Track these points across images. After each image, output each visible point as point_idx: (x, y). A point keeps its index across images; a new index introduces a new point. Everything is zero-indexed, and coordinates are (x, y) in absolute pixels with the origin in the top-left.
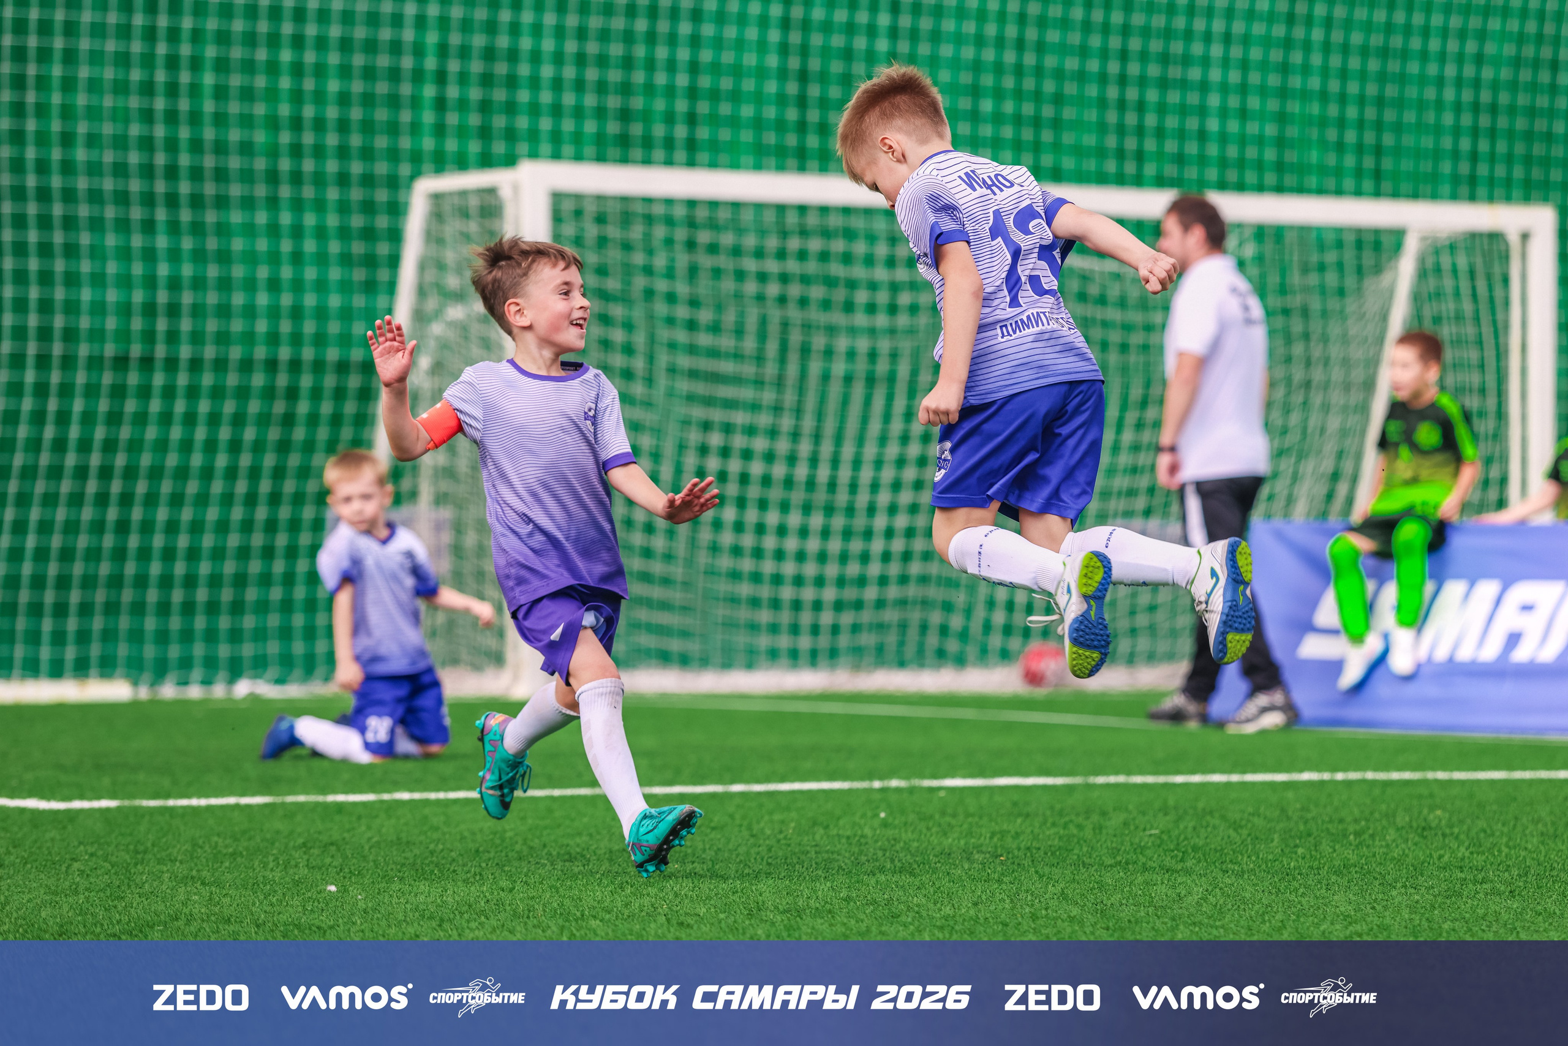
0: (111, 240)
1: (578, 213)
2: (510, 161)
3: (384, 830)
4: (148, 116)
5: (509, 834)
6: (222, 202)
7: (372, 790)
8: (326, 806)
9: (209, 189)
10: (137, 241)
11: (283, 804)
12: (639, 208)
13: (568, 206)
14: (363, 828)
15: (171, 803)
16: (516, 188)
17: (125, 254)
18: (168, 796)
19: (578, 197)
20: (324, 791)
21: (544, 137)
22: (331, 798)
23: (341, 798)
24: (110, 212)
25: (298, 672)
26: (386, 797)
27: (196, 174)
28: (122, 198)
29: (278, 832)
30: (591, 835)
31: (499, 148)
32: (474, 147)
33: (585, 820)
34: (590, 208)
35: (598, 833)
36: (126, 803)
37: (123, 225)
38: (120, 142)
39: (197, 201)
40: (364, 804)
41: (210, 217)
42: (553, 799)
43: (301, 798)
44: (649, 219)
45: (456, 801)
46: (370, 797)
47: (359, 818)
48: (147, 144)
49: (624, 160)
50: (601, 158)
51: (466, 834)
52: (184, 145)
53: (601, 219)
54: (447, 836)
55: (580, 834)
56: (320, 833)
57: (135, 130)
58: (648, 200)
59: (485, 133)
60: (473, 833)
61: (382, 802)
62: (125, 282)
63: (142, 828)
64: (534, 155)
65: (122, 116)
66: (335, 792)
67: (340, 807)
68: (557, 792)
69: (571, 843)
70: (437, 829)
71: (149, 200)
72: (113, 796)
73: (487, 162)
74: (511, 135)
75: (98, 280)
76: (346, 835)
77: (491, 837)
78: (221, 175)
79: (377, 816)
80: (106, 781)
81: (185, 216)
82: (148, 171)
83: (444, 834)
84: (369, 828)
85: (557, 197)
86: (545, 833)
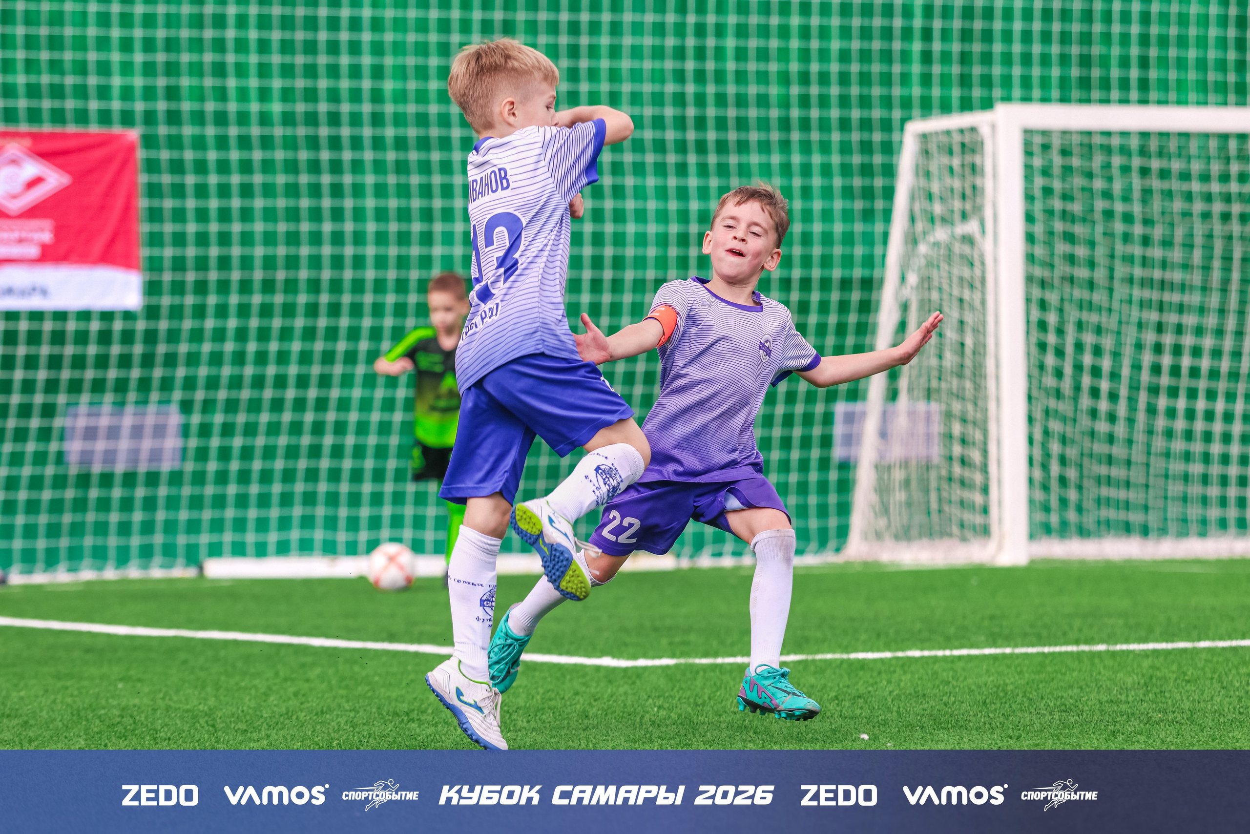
0: (651, 182)
1: (1046, 147)
2: (987, 104)
3: (902, 684)
4: (680, 76)
5: (1010, 687)
6: (743, 147)
7: (887, 647)
8: (850, 663)
9: (732, 136)
10: (672, 182)
11: (814, 661)
12: (1097, 140)
13: (1038, 140)
14: (885, 683)
15: (719, 660)
16: (993, 127)
17: (662, 193)
18: (716, 655)
19: (1045, 133)
20: (846, 649)
21: (1016, 81)
22: (853, 656)
23: (861, 656)
24: (650, 158)
25: (814, 545)
26: (900, 654)
27: (721, 124)
28: (660, 146)
29: (812, 686)
30: (1081, 688)
31: (977, 93)
32: (956, 93)
33: (1075, 674)
34: (1056, 142)
35: (1087, 685)
36: (682, 661)
37: (661, 169)
38: (658, 99)
39: (722, 147)
40: (882, 660)
41: (733, 159)
42: (1043, 654)
43: (829, 656)
44: (1107, 150)
45: (960, 658)
46: (888, 655)
47: (880, 673)
48: (680, 100)
49: (1086, 101)
50: (1064, 100)
51: (973, 687)
52: (710, 100)
53: (1065, 152)
54: (957, 690)
55: (1071, 687)
56: (848, 687)
57: (670, 88)
58: (1108, 134)
59: (965, 81)
60: (980, 687)
61: (898, 658)
62: (663, 217)
63: (699, 682)
64: (1007, 99)
65: (659, 77)
66: (856, 650)
67: (863, 665)
68: (1046, 650)
69: (1065, 695)
70: (948, 683)
71: (682, 147)
72: (673, 656)
73: (966, 105)
74: (987, 82)
75: (641, 216)
76: (870, 689)
77: (995, 689)
78: (742, 124)
79: (894, 672)
80: (664, 642)
81: (712, 159)
82: (681, 123)
83: (954, 687)
84: (889, 682)
85: (1028, 133)
86: (1041, 686)
